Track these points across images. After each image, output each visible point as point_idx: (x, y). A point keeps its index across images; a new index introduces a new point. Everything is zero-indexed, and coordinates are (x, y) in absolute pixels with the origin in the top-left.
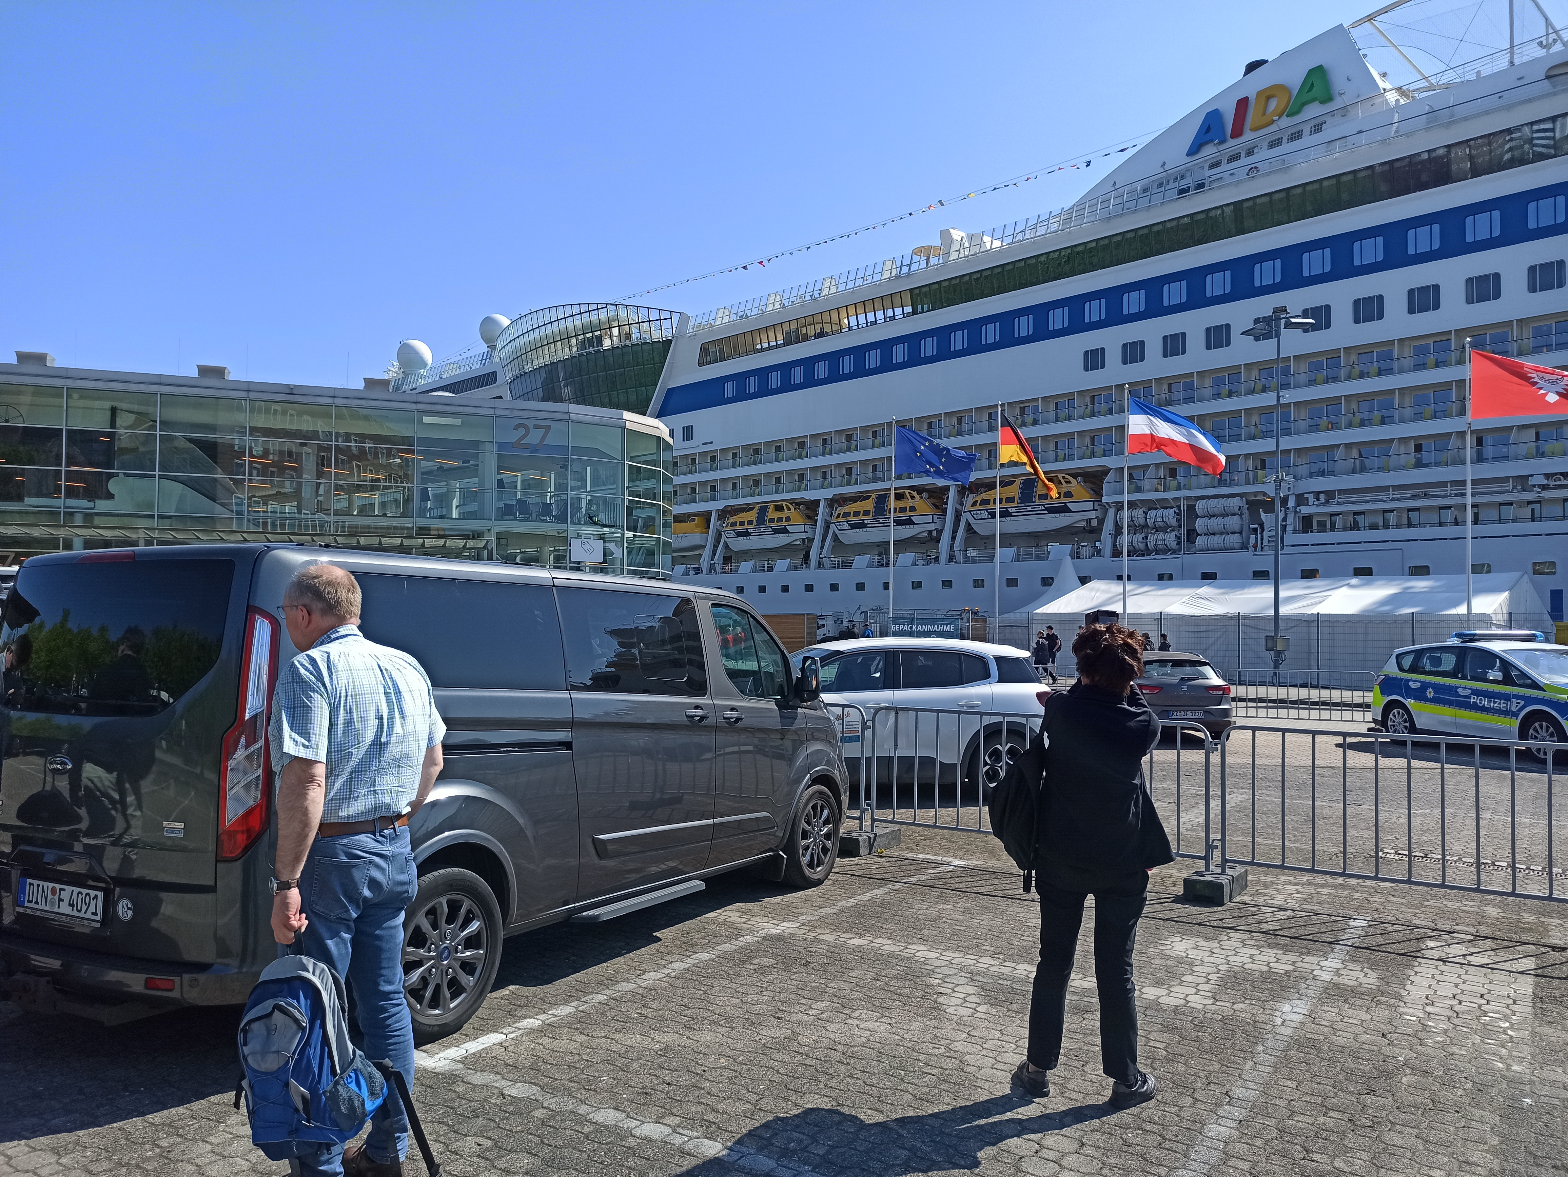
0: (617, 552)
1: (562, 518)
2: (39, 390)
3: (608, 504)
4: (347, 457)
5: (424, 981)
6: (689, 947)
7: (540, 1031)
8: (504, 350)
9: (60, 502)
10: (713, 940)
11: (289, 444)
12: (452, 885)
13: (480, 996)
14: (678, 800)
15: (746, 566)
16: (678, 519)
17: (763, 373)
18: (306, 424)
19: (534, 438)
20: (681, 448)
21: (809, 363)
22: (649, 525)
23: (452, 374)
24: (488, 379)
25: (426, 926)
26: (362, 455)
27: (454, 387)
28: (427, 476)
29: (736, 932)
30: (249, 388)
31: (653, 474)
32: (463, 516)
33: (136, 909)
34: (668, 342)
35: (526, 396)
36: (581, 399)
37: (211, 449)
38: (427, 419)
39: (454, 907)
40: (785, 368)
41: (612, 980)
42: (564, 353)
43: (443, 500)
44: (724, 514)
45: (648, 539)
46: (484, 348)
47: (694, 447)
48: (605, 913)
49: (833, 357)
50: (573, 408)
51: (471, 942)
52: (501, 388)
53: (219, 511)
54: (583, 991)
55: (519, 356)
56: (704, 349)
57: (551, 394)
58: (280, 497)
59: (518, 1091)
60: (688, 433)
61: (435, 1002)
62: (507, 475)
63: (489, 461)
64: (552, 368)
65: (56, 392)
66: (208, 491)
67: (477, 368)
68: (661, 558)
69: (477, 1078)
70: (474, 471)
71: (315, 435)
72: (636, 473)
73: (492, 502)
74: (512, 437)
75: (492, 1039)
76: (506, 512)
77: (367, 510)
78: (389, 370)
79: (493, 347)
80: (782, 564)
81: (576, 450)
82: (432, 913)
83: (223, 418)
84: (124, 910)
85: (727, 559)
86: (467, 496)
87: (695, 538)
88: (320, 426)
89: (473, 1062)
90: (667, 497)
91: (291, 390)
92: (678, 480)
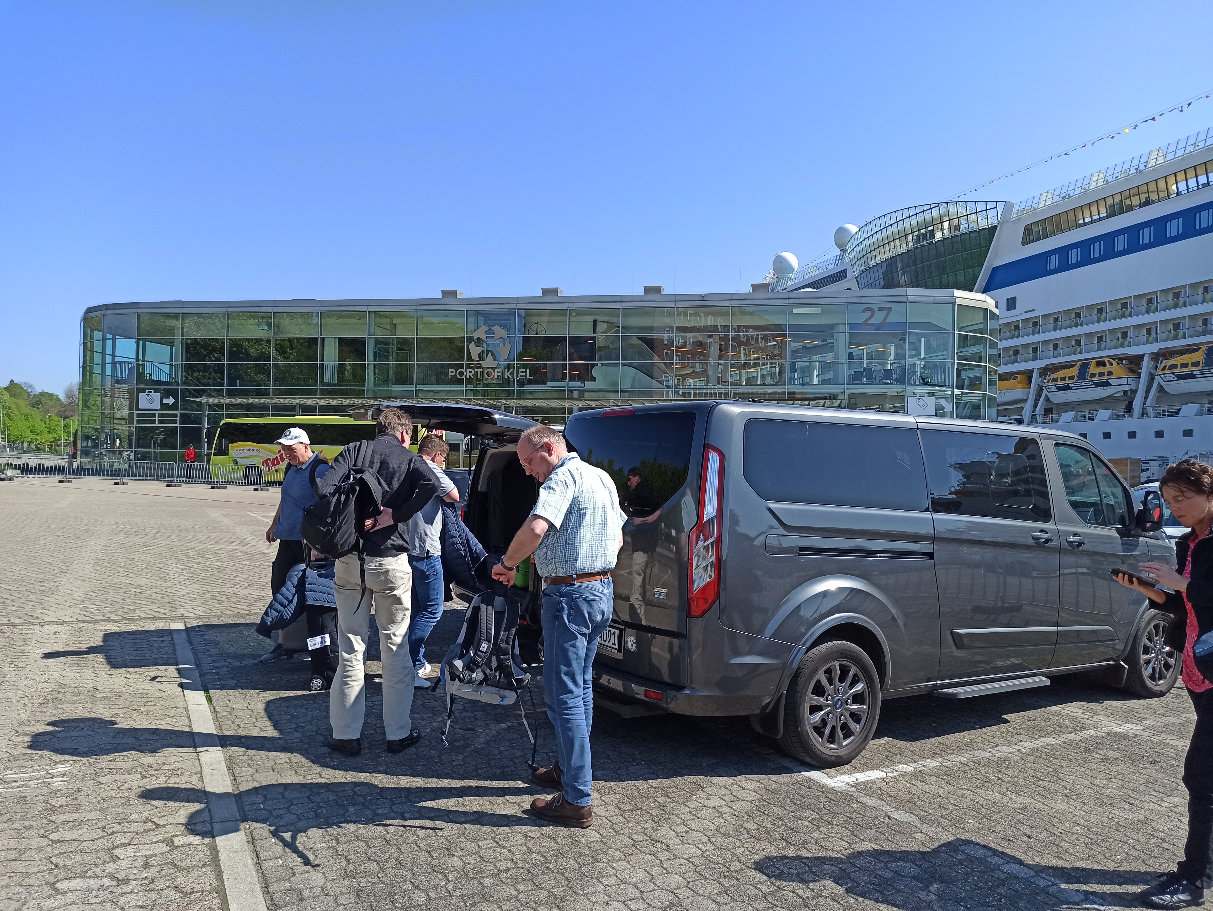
0: (948, 407)
1: (900, 381)
2: (553, 312)
3: (941, 368)
4: (739, 342)
5: (824, 721)
6: (1037, 732)
7: (915, 775)
8: (853, 252)
9: (565, 384)
10: (1058, 729)
11: (699, 337)
12: (842, 654)
13: (865, 740)
14: (1018, 608)
15: (1067, 417)
16: (1003, 377)
17: (1085, 245)
18: (711, 321)
19: (878, 318)
20: (1006, 317)
21: (1134, 231)
22: (975, 384)
23: (814, 274)
24: (840, 276)
25: (824, 682)
26: (747, 341)
27: (816, 284)
28: (795, 353)
29: (1080, 726)
30: (676, 298)
31: (978, 341)
32: (823, 383)
33: (638, 643)
34: (994, 228)
35: (870, 285)
36: (916, 284)
37: (650, 343)
38: (796, 311)
39: (844, 671)
40: (1109, 238)
41: (969, 747)
42: (901, 248)
43: (807, 371)
44: (1044, 372)
45: (975, 396)
46: (837, 251)
47: (1017, 315)
48: (964, 692)
49: (1160, 223)
50: (910, 291)
51: (858, 698)
52: (850, 282)
53: (655, 385)
54: (946, 751)
55: (864, 256)
56: (1028, 230)
57: (890, 282)
58: (694, 375)
59: (900, 816)
60: (1011, 304)
61: (832, 739)
62: (856, 350)
63: (842, 339)
64: (891, 262)
65: (562, 312)
66: (648, 371)
67: (832, 269)
68: (987, 411)
69: (867, 800)
70: (831, 347)
71: (715, 329)
72: (963, 339)
73: (845, 370)
74: (861, 319)
75: (875, 774)
76: (856, 378)
77: (750, 382)
78: (767, 276)
79: (843, 250)
80: (1103, 415)
81: (913, 325)
82: (828, 672)
83: (657, 321)
84: (631, 643)
85: (1048, 411)
86: (825, 367)
87: (1018, 393)
88: (720, 322)
89: (863, 787)
90: (994, 359)
91: (702, 298)
92: (1002, 344)
